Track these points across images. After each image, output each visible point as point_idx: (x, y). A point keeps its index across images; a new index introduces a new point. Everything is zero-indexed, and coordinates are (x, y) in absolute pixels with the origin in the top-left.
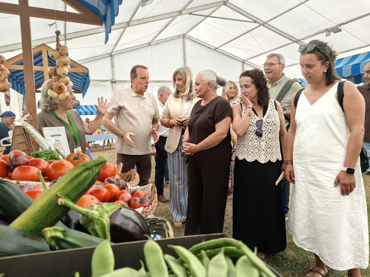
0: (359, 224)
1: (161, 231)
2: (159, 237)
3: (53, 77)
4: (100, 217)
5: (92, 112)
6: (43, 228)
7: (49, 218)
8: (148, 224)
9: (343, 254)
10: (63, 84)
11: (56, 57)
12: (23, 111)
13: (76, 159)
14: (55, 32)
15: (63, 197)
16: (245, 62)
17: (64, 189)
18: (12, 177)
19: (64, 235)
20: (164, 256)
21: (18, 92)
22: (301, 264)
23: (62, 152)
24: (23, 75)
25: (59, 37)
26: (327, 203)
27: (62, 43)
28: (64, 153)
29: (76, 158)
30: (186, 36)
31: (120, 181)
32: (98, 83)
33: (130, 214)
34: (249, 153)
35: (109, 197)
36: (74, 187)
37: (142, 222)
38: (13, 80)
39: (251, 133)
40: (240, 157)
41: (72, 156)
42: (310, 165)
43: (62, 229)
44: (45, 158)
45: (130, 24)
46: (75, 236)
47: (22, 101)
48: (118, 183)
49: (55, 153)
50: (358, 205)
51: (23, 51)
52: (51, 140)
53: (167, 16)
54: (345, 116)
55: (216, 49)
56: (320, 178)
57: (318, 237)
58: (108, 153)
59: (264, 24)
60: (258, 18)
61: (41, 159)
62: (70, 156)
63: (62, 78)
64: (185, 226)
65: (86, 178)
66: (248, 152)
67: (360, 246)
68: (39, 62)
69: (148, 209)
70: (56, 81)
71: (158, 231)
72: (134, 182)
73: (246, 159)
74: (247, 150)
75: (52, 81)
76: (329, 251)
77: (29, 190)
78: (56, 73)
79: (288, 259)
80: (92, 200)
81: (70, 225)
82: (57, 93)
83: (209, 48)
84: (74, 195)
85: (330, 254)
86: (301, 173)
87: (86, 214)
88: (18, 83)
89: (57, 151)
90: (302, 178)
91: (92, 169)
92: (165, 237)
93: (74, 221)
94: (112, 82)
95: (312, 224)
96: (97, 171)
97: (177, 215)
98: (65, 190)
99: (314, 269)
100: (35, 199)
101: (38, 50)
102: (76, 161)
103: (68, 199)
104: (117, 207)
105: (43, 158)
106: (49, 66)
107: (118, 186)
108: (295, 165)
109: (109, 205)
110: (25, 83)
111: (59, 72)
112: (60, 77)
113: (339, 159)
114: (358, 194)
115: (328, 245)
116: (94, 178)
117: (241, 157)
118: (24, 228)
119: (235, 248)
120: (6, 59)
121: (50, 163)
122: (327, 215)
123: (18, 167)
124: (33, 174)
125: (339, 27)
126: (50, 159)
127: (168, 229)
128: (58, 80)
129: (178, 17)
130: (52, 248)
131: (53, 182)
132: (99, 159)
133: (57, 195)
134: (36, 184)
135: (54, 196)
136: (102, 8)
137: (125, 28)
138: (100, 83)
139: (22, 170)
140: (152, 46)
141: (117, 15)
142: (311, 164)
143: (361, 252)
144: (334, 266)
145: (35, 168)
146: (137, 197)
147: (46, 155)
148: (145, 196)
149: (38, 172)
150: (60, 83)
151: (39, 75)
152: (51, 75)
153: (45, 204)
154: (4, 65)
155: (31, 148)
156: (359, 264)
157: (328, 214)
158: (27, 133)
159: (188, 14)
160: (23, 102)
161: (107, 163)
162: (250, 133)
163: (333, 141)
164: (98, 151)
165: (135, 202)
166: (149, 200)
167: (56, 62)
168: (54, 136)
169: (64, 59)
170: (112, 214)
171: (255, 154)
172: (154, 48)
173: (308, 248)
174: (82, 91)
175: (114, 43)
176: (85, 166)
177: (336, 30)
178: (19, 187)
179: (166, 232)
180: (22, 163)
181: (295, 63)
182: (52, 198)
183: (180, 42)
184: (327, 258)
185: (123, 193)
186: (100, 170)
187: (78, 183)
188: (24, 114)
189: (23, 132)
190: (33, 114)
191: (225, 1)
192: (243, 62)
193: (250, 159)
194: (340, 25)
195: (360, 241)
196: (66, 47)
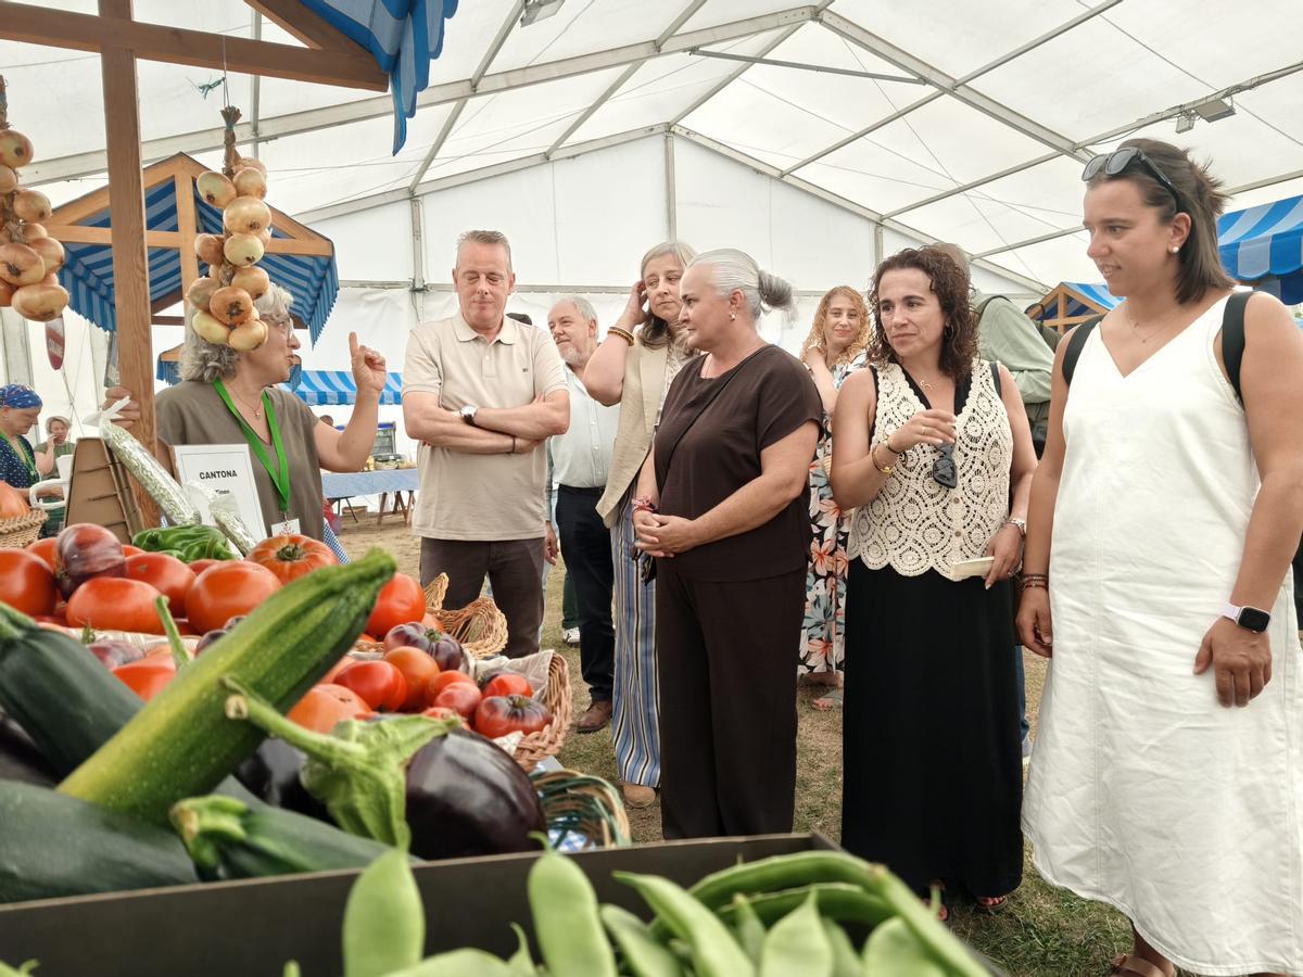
0: (1286, 813)
1: (586, 820)
2: (576, 841)
3: (212, 269)
4: (371, 763)
5: (345, 393)
6: (175, 799)
7: (194, 764)
8: (540, 794)
9: (1218, 917)
10: (246, 295)
11: (223, 201)
12: (106, 389)
13: (286, 556)
14: (223, 112)
15: (245, 693)
16: (886, 222)
17: (247, 664)
18: (69, 617)
19: (247, 827)
20: (599, 911)
21: (92, 320)
22: (1080, 945)
23: (238, 531)
24: (109, 261)
25: (236, 130)
26: (1164, 733)
27: (244, 151)
28: (245, 537)
29: (289, 554)
30: (676, 129)
31: (441, 638)
32: (366, 294)
33: (477, 754)
34: (908, 545)
35: (400, 695)
36: (283, 658)
37: (519, 786)
38: (77, 278)
39: (913, 475)
40: (871, 560)
41: (274, 548)
42: (1108, 594)
43: (240, 804)
44: (182, 554)
45: (481, 87)
46: (283, 831)
47: (105, 352)
48: (434, 644)
49: (215, 536)
50: (1282, 745)
51: (111, 179)
52: (200, 488)
53: (610, 58)
54: (1247, 421)
55: (782, 176)
56: (1143, 642)
57: (1130, 853)
58: (397, 538)
59: (954, 88)
60: (932, 68)
61: (167, 557)
62: (266, 546)
63: (244, 275)
65: (324, 627)
66: (902, 540)
67: (1287, 894)
68: (165, 218)
69: (537, 739)
70: (222, 285)
71: (575, 819)
72: (488, 641)
73: (895, 566)
74: (898, 533)
75: (207, 285)
76: (1169, 905)
77: (125, 663)
78: (224, 255)
79: (1033, 927)
80: (342, 703)
81: (265, 789)
82: (226, 325)
83: (758, 172)
84: (284, 685)
85: (1171, 916)
86: (1072, 621)
87: (325, 753)
88: (90, 289)
89: (222, 527)
90: (1075, 638)
91: (348, 592)
92: (600, 842)
93: (279, 776)
94: (415, 290)
95: (1108, 805)
96: (364, 599)
97: (638, 760)
98: (251, 665)
100: (147, 697)
101: (161, 176)
102: (287, 564)
103: (262, 700)
104: (432, 729)
105: (176, 553)
106: (198, 231)
107: (431, 655)
108: (1056, 592)
109: (401, 722)
110: (116, 288)
111: (233, 251)
112: (235, 269)
113: (1214, 573)
114: (1281, 703)
115: (1162, 882)
116: (354, 623)
117: (877, 561)
118: (109, 799)
119: (856, 889)
120: (55, 204)
121: (197, 569)
122: (1163, 777)
123: (91, 581)
124: (140, 608)
125: (1227, 101)
126: (198, 556)
127: (611, 812)
128: (230, 279)
129: (649, 62)
130: (205, 873)
131: (206, 636)
132: (370, 559)
133: (222, 684)
134: (148, 642)
135: (214, 688)
136: (384, 28)
137: (462, 100)
138: (371, 293)
139: (103, 594)
140: (557, 165)
141: (436, 54)
142: (1112, 590)
143: (1289, 915)
144: (1186, 957)
145: (146, 585)
146: (500, 695)
147: (184, 541)
148: (528, 693)
149: (159, 601)
150: (234, 291)
151: (165, 263)
152: (204, 261)
153: (181, 715)
154: (45, 226)
155: (133, 516)
156: (1283, 960)
157: (1166, 770)
158: (120, 462)
159: (685, 51)
160: (109, 356)
161: (398, 575)
162: (909, 474)
163: (1198, 509)
164: (360, 530)
165: (491, 713)
166: (543, 708)
167: (224, 218)
168: (213, 475)
169: (250, 208)
170: (415, 756)
171: (927, 547)
172: (562, 172)
173: (1089, 890)
174: (311, 319)
175: (425, 153)
176: (320, 581)
177: (1216, 109)
178: (91, 654)
179: (604, 823)
180: (102, 568)
181: (1065, 228)
182: (205, 696)
183: (654, 149)
184: (1161, 927)
185: (449, 680)
186: (374, 597)
187: (295, 641)
188: (112, 398)
189: (105, 460)
190: (143, 400)
191: (815, 7)
192: (879, 223)
193: (909, 567)
194: (1229, 93)
195: (1285, 875)
196: (259, 166)
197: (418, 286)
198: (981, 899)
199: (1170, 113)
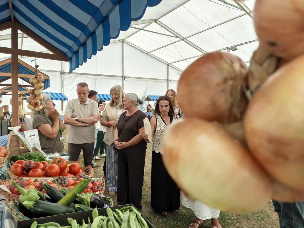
1: (108, 203)
3: (31, 95)
4: (86, 199)
9: (205, 210)
10: (38, 101)
11: (35, 83)
14: (35, 66)
16: (169, 65)
19: (80, 207)
20: (112, 212)
22: (188, 218)
29: (59, 161)
30: (125, 41)
31: (85, 176)
33: (97, 196)
37: (101, 199)
40: (156, 151)
41: (56, 160)
46: (83, 207)
55: (148, 53)
59: (183, 39)
60: (179, 35)
63: (38, 97)
64: (117, 194)
69: (101, 192)
70: (33, 99)
73: (161, 153)
74: (161, 147)
75: (31, 99)
78: (34, 93)
79: (181, 215)
82: (34, 106)
83: (142, 52)
84: (80, 192)
94: (61, 73)
97: (112, 187)
99: (195, 221)
102: (59, 163)
104: (92, 194)
112: (36, 96)
117: (158, 151)
123: (32, 170)
125: (236, 47)
127: (111, 202)
128: (35, 98)
144: (200, 217)
146: (95, 185)
148: (99, 185)
150: (37, 100)
156: (214, 216)
165: (95, 188)
166: (101, 187)
168: (31, 136)
169: (40, 84)
173: (188, 206)
177: (234, 49)
183: (119, 44)
184: (197, 212)
189: (17, 139)
191: (156, 19)
194: (237, 46)
197: (62, 72)
198: (174, 211)
199: (226, 48)
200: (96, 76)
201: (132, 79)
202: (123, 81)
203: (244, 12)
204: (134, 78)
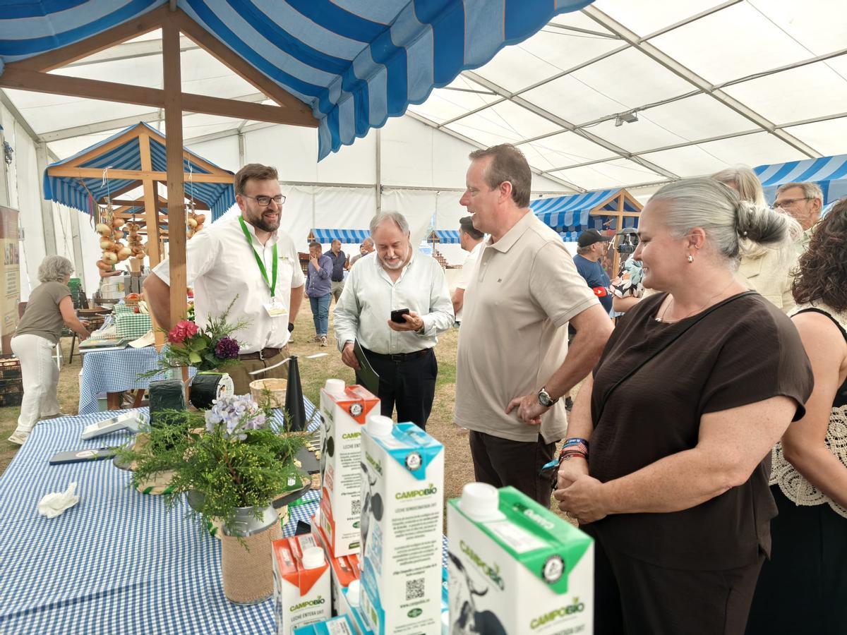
55: (439, 127)
59: (511, 97)
60: (500, 87)
83: (426, 124)
125: (634, 114)
177: (627, 117)
194: (635, 111)
199: (613, 117)
200: (316, 187)
201: (399, 191)
202: (379, 197)
203: (624, 43)
204: (404, 188)
